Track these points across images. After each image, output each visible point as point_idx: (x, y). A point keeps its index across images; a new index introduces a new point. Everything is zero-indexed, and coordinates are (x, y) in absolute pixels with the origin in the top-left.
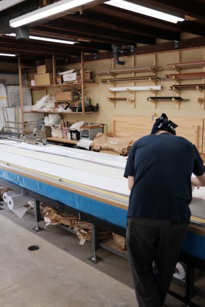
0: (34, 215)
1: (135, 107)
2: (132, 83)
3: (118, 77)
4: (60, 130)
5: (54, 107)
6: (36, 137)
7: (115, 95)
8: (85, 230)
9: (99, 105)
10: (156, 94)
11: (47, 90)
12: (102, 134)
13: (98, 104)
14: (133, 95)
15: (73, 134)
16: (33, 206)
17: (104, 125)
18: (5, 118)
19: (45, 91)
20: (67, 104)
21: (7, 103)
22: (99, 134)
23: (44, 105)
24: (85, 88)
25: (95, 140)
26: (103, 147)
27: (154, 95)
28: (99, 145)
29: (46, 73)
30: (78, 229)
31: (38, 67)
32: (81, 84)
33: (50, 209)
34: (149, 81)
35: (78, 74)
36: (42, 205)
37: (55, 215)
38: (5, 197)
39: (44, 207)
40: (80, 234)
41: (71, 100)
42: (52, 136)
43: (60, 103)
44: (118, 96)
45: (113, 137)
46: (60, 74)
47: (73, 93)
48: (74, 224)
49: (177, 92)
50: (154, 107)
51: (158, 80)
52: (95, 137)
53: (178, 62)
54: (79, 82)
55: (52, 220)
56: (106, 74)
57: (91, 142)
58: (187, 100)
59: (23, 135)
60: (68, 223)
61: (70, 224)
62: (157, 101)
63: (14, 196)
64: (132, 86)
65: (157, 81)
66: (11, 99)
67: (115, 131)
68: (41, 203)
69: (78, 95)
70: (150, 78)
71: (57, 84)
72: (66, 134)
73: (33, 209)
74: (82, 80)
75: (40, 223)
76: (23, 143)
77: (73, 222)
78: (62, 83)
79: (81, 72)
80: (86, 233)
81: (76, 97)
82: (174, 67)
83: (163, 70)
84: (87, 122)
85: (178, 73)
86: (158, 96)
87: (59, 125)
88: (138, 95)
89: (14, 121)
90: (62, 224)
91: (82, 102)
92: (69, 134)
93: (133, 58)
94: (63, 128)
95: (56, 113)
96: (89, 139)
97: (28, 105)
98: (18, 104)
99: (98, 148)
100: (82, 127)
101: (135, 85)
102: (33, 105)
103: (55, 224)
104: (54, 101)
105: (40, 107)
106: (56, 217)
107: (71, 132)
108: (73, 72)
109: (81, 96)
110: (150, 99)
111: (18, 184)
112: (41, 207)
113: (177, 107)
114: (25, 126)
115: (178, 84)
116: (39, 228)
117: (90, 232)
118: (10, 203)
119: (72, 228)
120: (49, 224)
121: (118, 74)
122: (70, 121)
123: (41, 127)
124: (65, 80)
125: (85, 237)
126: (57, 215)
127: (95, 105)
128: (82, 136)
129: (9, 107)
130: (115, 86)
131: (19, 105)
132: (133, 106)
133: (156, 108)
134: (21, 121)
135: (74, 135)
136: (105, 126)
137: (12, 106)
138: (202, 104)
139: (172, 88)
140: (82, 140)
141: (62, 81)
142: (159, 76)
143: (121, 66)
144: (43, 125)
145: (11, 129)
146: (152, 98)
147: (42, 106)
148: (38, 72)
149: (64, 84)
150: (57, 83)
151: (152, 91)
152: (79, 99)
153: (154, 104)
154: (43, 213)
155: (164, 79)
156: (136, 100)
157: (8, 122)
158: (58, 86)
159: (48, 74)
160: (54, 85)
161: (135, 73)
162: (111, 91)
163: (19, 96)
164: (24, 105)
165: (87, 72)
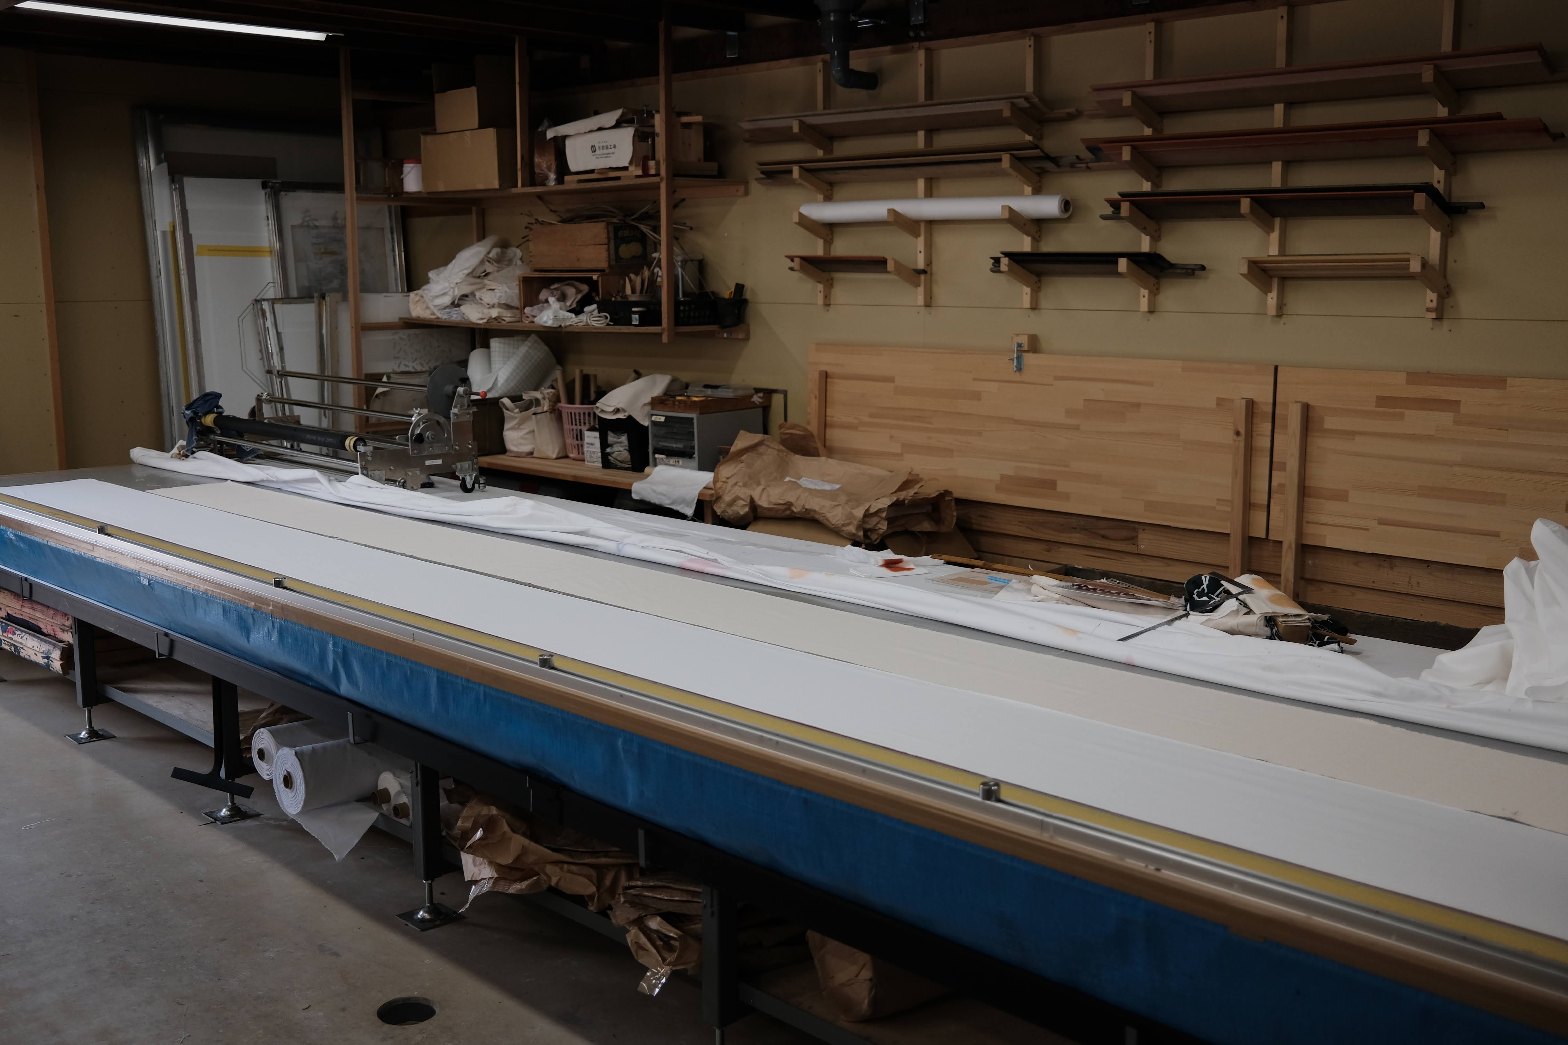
0: (408, 846)
1: (928, 304)
2: (914, 179)
3: (844, 148)
4: (545, 419)
5: (516, 302)
6: (427, 450)
7: (828, 242)
8: (669, 917)
9: (748, 295)
10: (1036, 240)
11: (482, 216)
12: (758, 437)
13: (740, 288)
14: (921, 242)
15: (611, 438)
16: (404, 799)
17: (769, 393)
18: (265, 354)
19: (473, 219)
20: (585, 288)
21: (278, 278)
22: (743, 440)
23: (466, 290)
24: (675, 206)
25: (726, 470)
26: (763, 502)
27: (1025, 245)
28: (744, 493)
29: (482, 125)
30: (633, 914)
31: (437, 97)
32: (657, 187)
33: (494, 811)
34: (1004, 174)
35: (643, 137)
36: (449, 794)
37: (518, 841)
38: (261, 754)
39: (463, 804)
40: (643, 940)
41: (604, 265)
42: (503, 450)
43: (547, 283)
44: (842, 247)
45: (816, 454)
46: (550, 134)
47: (617, 229)
48: (612, 890)
49: (1144, 230)
50: (1026, 301)
51: (1049, 165)
52: (727, 452)
53: (1149, 75)
54: (646, 174)
55: (499, 867)
56: (783, 136)
57: (707, 477)
58: (1193, 271)
59: (361, 440)
60: (583, 886)
61: (593, 889)
62: (1039, 275)
63: (307, 748)
64: (914, 196)
65: (1042, 173)
66: (297, 260)
67: (825, 425)
68: (447, 784)
69: (642, 239)
70: (1006, 158)
71: (533, 183)
72: (580, 436)
73: (406, 815)
74: (660, 165)
75: (440, 884)
76: (359, 479)
77: (608, 882)
78: (560, 180)
79: (659, 121)
80: (672, 933)
81: (628, 250)
82: (1127, 100)
83: (1071, 117)
84: (685, 377)
85: (1148, 131)
86: (1049, 246)
87: (543, 394)
88: (944, 240)
89: (314, 369)
90: (554, 891)
91: (662, 273)
92: (592, 438)
93: (921, 55)
94: (563, 405)
95: (525, 334)
96: (695, 463)
97: (386, 290)
98: (335, 283)
99: (742, 509)
100: (656, 403)
101: (929, 194)
102: (410, 288)
103: (515, 888)
104: (519, 270)
105: (447, 300)
106: (524, 851)
107: (605, 427)
108: (618, 125)
109: (656, 246)
110: (1005, 261)
111: (332, 686)
112: (444, 803)
113: (1144, 304)
114: (368, 396)
115: (1147, 187)
116: (434, 909)
117: (697, 927)
118: (288, 781)
119: (605, 912)
120: (486, 887)
121: (844, 137)
122: (600, 372)
123: (451, 397)
124: (573, 166)
125: (671, 958)
126: (526, 842)
127: (727, 292)
128: (657, 451)
129: (286, 299)
130: (828, 198)
131: (343, 290)
132: (921, 300)
133: (1034, 307)
134: (347, 370)
135: (620, 446)
136: (777, 399)
137: (305, 296)
138: (1267, 290)
139: (1115, 205)
140: (659, 468)
141: (563, 169)
142: (1053, 143)
143: (861, 94)
144: (461, 390)
145: (298, 410)
146: (1015, 258)
147: (458, 293)
148: (440, 126)
149: (570, 182)
150: (533, 179)
151: (1014, 220)
152: (644, 260)
153: (1027, 290)
154: (456, 832)
155: (1076, 165)
156: (937, 268)
157: (284, 374)
158: (539, 196)
159: (490, 134)
160: (520, 189)
161: (930, 132)
162: (807, 224)
163: (341, 241)
164: (366, 288)
165: (688, 125)
